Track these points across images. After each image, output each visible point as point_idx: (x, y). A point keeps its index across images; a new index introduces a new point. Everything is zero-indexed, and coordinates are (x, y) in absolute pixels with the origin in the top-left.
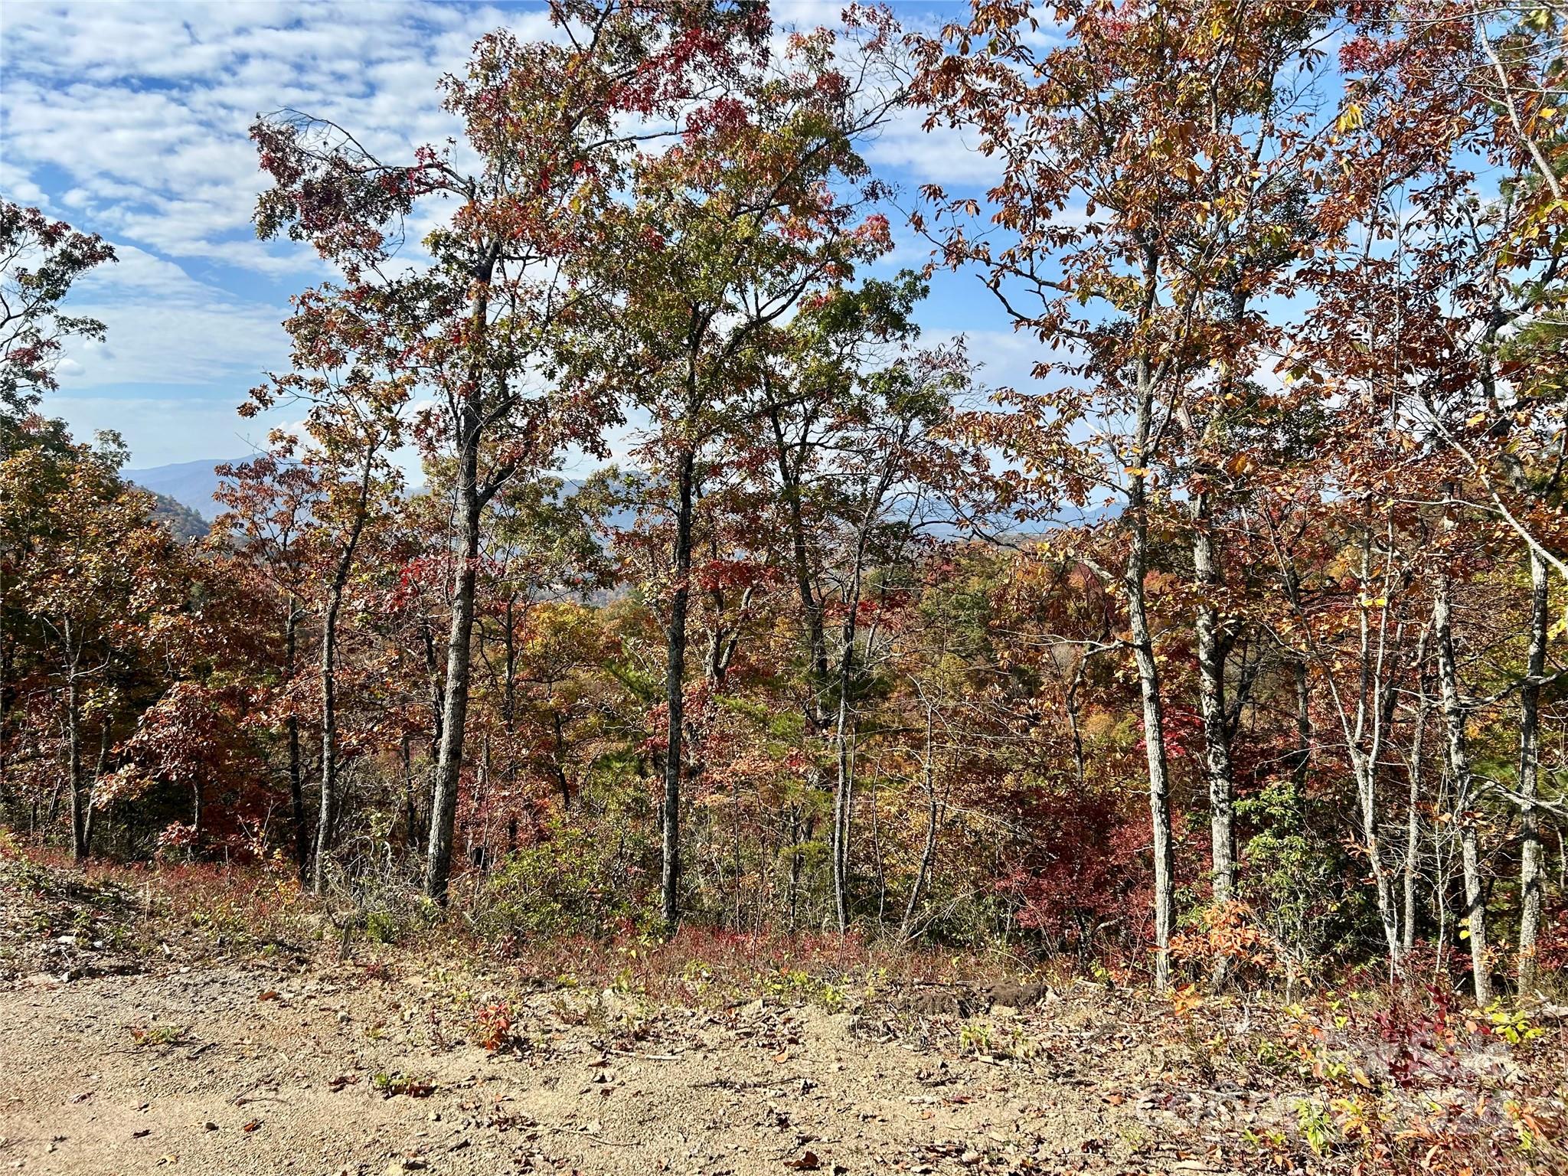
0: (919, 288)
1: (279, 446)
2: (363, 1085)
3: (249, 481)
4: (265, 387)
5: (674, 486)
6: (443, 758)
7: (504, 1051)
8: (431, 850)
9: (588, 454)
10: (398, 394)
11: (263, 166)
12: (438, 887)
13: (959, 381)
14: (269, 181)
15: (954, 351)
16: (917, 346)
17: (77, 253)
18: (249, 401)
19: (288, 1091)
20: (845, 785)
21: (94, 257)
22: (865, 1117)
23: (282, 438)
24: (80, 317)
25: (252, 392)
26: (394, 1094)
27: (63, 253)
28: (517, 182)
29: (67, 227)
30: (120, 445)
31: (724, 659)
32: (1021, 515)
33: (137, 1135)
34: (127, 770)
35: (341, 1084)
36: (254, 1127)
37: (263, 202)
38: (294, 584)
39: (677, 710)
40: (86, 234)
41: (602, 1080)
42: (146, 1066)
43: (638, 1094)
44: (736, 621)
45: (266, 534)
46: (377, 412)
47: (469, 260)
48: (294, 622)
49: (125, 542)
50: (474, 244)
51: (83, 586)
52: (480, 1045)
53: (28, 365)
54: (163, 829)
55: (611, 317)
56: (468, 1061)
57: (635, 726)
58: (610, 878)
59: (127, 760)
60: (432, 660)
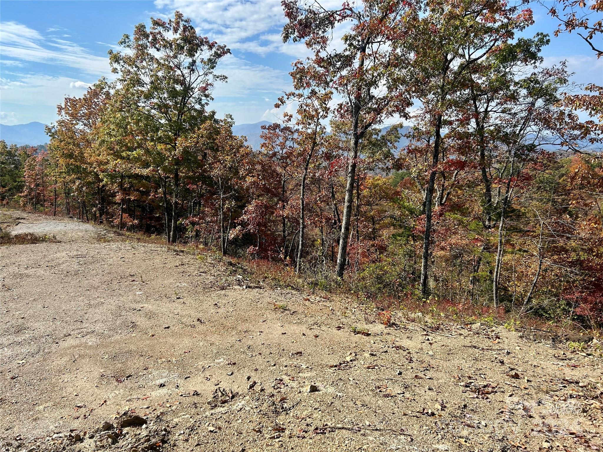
0: (545, 40)
1: (286, 118)
2: (346, 329)
3: (271, 131)
4: (283, 97)
5: (433, 129)
6: (343, 230)
7: (390, 326)
8: (338, 261)
9: (402, 118)
10: (328, 97)
11: (286, 16)
12: (341, 274)
13: (563, 81)
14: (287, 20)
15: (560, 68)
16: (541, 66)
17: (219, 52)
18: (278, 102)
19: (324, 328)
20: (500, 251)
21: (224, 53)
22: (535, 366)
23: (287, 115)
24: (220, 75)
25: (279, 99)
26: (357, 334)
27: (215, 52)
28: (377, 12)
29: (216, 43)
30: (232, 119)
31: (444, 199)
32: (592, 141)
33: (283, 334)
34: (239, 228)
35: (339, 328)
36: (317, 336)
37: (285, 29)
38: (285, 168)
39: (429, 218)
40: (222, 45)
41: (428, 340)
42: (279, 315)
43: (443, 345)
44: (453, 184)
45: (276, 150)
46: (321, 105)
47: (358, 45)
48: (284, 181)
49: (239, 152)
50: (360, 38)
51: (225, 167)
52: (381, 323)
53: (205, 92)
54: (248, 248)
55: (409, 63)
56: (379, 328)
57: (407, 224)
58: (400, 278)
59: (239, 224)
60: (333, 196)
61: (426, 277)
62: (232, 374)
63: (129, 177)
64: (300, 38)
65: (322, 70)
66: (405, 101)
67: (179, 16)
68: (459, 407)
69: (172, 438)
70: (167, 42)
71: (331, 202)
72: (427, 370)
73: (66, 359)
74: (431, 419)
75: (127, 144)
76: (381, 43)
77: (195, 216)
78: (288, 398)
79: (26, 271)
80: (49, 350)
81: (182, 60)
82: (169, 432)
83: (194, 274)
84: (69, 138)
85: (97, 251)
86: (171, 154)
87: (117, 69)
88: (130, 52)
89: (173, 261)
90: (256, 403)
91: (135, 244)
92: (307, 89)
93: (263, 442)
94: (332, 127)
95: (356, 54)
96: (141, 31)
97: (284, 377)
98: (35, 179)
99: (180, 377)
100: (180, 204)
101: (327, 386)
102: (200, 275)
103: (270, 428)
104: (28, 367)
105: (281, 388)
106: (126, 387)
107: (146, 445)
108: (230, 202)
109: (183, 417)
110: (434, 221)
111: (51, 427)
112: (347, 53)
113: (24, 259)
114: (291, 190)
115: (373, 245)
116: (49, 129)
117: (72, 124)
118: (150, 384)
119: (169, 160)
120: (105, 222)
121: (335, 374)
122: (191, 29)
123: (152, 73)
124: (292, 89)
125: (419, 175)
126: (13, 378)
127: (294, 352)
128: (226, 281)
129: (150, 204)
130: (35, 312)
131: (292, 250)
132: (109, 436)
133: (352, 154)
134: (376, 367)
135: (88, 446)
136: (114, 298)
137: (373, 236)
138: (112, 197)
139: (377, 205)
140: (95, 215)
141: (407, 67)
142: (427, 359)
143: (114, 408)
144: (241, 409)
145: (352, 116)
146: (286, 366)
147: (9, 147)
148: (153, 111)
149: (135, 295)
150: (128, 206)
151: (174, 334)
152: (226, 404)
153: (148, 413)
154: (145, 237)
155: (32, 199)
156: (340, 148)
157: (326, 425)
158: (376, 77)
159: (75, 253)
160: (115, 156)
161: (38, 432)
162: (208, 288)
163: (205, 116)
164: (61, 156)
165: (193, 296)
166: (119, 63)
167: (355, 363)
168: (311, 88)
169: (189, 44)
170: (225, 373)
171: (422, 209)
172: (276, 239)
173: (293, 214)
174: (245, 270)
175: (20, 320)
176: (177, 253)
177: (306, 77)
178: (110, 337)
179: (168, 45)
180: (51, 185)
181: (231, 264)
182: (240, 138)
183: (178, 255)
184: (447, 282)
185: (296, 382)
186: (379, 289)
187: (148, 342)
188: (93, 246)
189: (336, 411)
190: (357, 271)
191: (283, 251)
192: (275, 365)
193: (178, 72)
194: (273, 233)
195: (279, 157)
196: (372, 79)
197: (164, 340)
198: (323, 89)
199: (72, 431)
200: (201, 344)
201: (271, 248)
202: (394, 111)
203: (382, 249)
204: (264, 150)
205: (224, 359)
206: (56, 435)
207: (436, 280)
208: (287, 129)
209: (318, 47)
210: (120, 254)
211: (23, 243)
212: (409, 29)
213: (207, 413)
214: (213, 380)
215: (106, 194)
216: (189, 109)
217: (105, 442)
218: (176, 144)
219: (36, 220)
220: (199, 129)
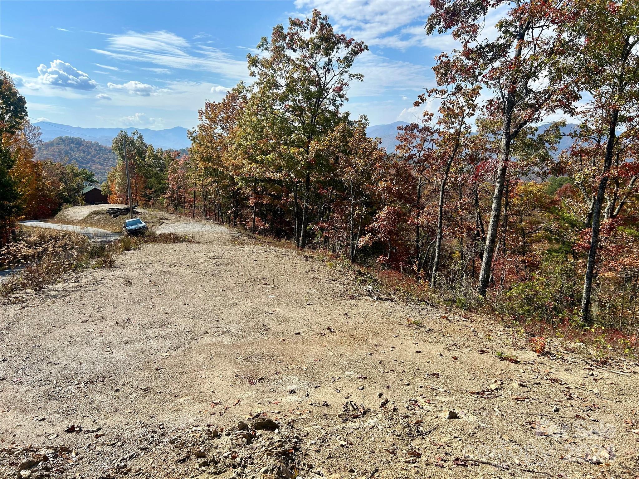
1: (426, 117)
2: (490, 354)
3: (408, 132)
4: (424, 94)
5: (606, 127)
6: (488, 242)
7: (543, 355)
8: (481, 277)
9: (566, 114)
10: (476, 92)
11: (431, 5)
12: (483, 292)
14: (432, 10)
17: (356, 49)
18: (418, 100)
19: (464, 350)
21: (361, 50)
23: (428, 114)
24: (356, 73)
25: (419, 97)
26: (504, 360)
27: (352, 49)
29: (353, 40)
30: (366, 120)
31: (616, 211)
33: (417, 352)
34: (369, 235)
35: (482, 352)
36: (456, 359)
37: (429, 19)
38: (422, 172)
39: (596, 232)
40: (359, 42)
41: (592, 375)
42: (412, 331)
43: (612, 384)
44: (630, 193)
45: (413, 152)
46: (467, 101)
47: (515, 32)
48: (420, 186)
49: (372, 155)
50: (518, 23)
51: (357, 171)
52: (533, 351)
53: (339, 92)
54: (378, 257)
55: (578, 49)
56: (529, 355)
57: (566, 238)
58: (555, 301)
59: (369, 232)
60: (477, 203)
61: (588, 302)
62: (363, 388)
63: (262, 181)
64: (447, 28)
65: (469, 63)
66: (572, 94)
67: (317, 14)
68: (632, 457)
69: (304, 447)
70: (303, 42)
71: (474, 210)
72: (591, 410)
73: (204, 355)
74: (596, 467)
75: (262, 148)
76: (545, 27)
77: (324, 221)
78: (424, 422)
79: (169, 269)
80: (189, 346)
81: (318, 59)
82: (300, 440)
83: (324, 281)
84: (208, 142)
85: (232, 253)
86: (303, 157)
87: (254, 72)
88: (268, 55)
89: (303, 266)
90: (389, 423)
91: (267, 248)
92: (451, 84)
93: (397, 465)
94: (478, 126)
95: (513, 42)
96: (279, 33)
97: (419, 398)
98: (177, 182)
99: (310, 385)
100: (310, 209)
101: (468, 414)
102: (330, 283)
103: (404, 451)
104: (170, 359)
105: (415, 410)
106: (258, 390)
107: (279, 450)
108: (361, 208)
109: (314, 427)
110: (602, 236)
111: (190, 420)
112: (502, 42)
113: (167, 258)
114: (428, 196)
115: (523, 262)
116: (191, 133)
117: (211, 128)
118: (281, 389)
119: (301, 164)
120: (238, 225)
121: (478, 402)
122: (329, 27)
123: (288, 75)
124: (435, 86)
125: (585, 181)
126: (158, 369)
127: (430, 373)
128: (355, 290)
129: (281, 209)
130: (177, 309)
131: (426, 262)
132: (244, 436)
133: (502, 156)
134: (526, 400)
135: (225, 443)
136: (248, 300)
137: (523, 251)
138: (246, 200)
139: (529, 215)
140: (229, 217)
141: (576, 54)
142: (591, 397)
143: (248, 409)
144: (373, 427)
145: (504, 113)
146: (421, 387)
147: (155, 151)
148: (287, 114)
149: (267, 298)
150: (260, 210)
151: (304, 341)
152: (358, 419)
153: (279, 418)
154: (275, 241)
155: (174, 201)
156: (487, 150)
157: (468, 457)
158: (536, 68)
159: (212, 254)
160: (249, 160)
161: (179, 423)
162: (337, 297)
163: (339, 118)
164: (201, 160)
165: (323, 303)
166: (256, 66)
167: (500, 392)
168: (456, 83)
169: (326, 42)
170: (355, 386)
171: (586, 221)
172: (409, 249)
173: (429, 222)
174: (375, 281)
175: (164, 315)
176: (307, 258)
177: (451, 71)
178: (243, 338)
179: (305, 45)
180: (191, 187)
181: (360, 273)
182: (374, 140)
183: (307, 260)
184: (616, 308)
185: (433, 405)
186: (528, 311)
187: (279, 346)
188: (228, 247)
189: (479, 443)
190: (503, 289)
191: (417, 263)
192: (408, 385)
193: (314, 73)
194: (404, 243)
195: (416, 160)
196: (531, 70)
197: (295, 346)
198: (470, 84)
199: (209, 426)
200: (331, 353)
201: (402, 259)
202: (556, 106)
203: (534, 266)
204: (399, 153)
205: (355, 372)
206: (194, 428)
207: (602, 305)
208: (426, 129)
209: (467, 37)
210: (253, 257)
211: (166, 242)
212: (581, 9)
213: (338, 426)
214: (343, 392)
215: (240, 198)
216: (323, 111)
217: (240, 442)
218: (308, 147)
219: (177, 221)
220: (332, 131)
